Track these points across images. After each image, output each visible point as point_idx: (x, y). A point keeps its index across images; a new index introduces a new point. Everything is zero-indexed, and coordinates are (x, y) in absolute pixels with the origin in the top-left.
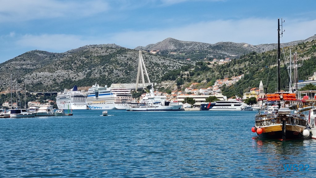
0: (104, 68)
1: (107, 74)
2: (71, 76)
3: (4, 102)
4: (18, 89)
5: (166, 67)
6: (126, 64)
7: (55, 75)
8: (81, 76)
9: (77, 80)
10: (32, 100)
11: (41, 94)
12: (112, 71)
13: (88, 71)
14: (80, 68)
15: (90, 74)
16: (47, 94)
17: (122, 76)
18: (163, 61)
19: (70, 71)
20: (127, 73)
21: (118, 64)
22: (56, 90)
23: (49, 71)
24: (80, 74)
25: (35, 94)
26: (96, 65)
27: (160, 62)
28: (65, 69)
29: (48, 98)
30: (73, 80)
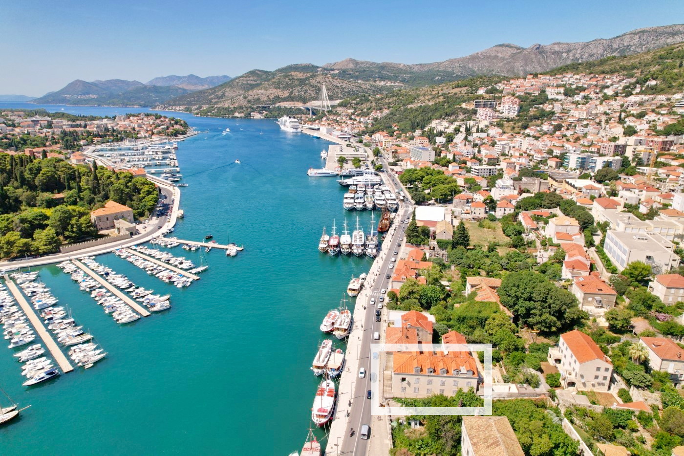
0: (301, 89)
2: (280, 93)
3: (235, 112)
4: (244, 103)
5: (343, 89)
6: (316, 86)
7: (268, 92)
9: (283, 97)
10: (254, 112)
11: (259, 107)
12: (306, 92)
13: (291, 90)
14: (285, 88)
15: (291, 93)
16: (263, 107)
17: (313, 95)
18: (341, 84)
19: (279, 90)
20: (316, 93)
21: (311, 86)
22: (269, 104)
23: (265, 90)
24: (285, 92)
25: (255, 106)
26: (296, 86)
27: (339, 85)
28: (275, 88)
29: (264, 110)
30: (281, 97)
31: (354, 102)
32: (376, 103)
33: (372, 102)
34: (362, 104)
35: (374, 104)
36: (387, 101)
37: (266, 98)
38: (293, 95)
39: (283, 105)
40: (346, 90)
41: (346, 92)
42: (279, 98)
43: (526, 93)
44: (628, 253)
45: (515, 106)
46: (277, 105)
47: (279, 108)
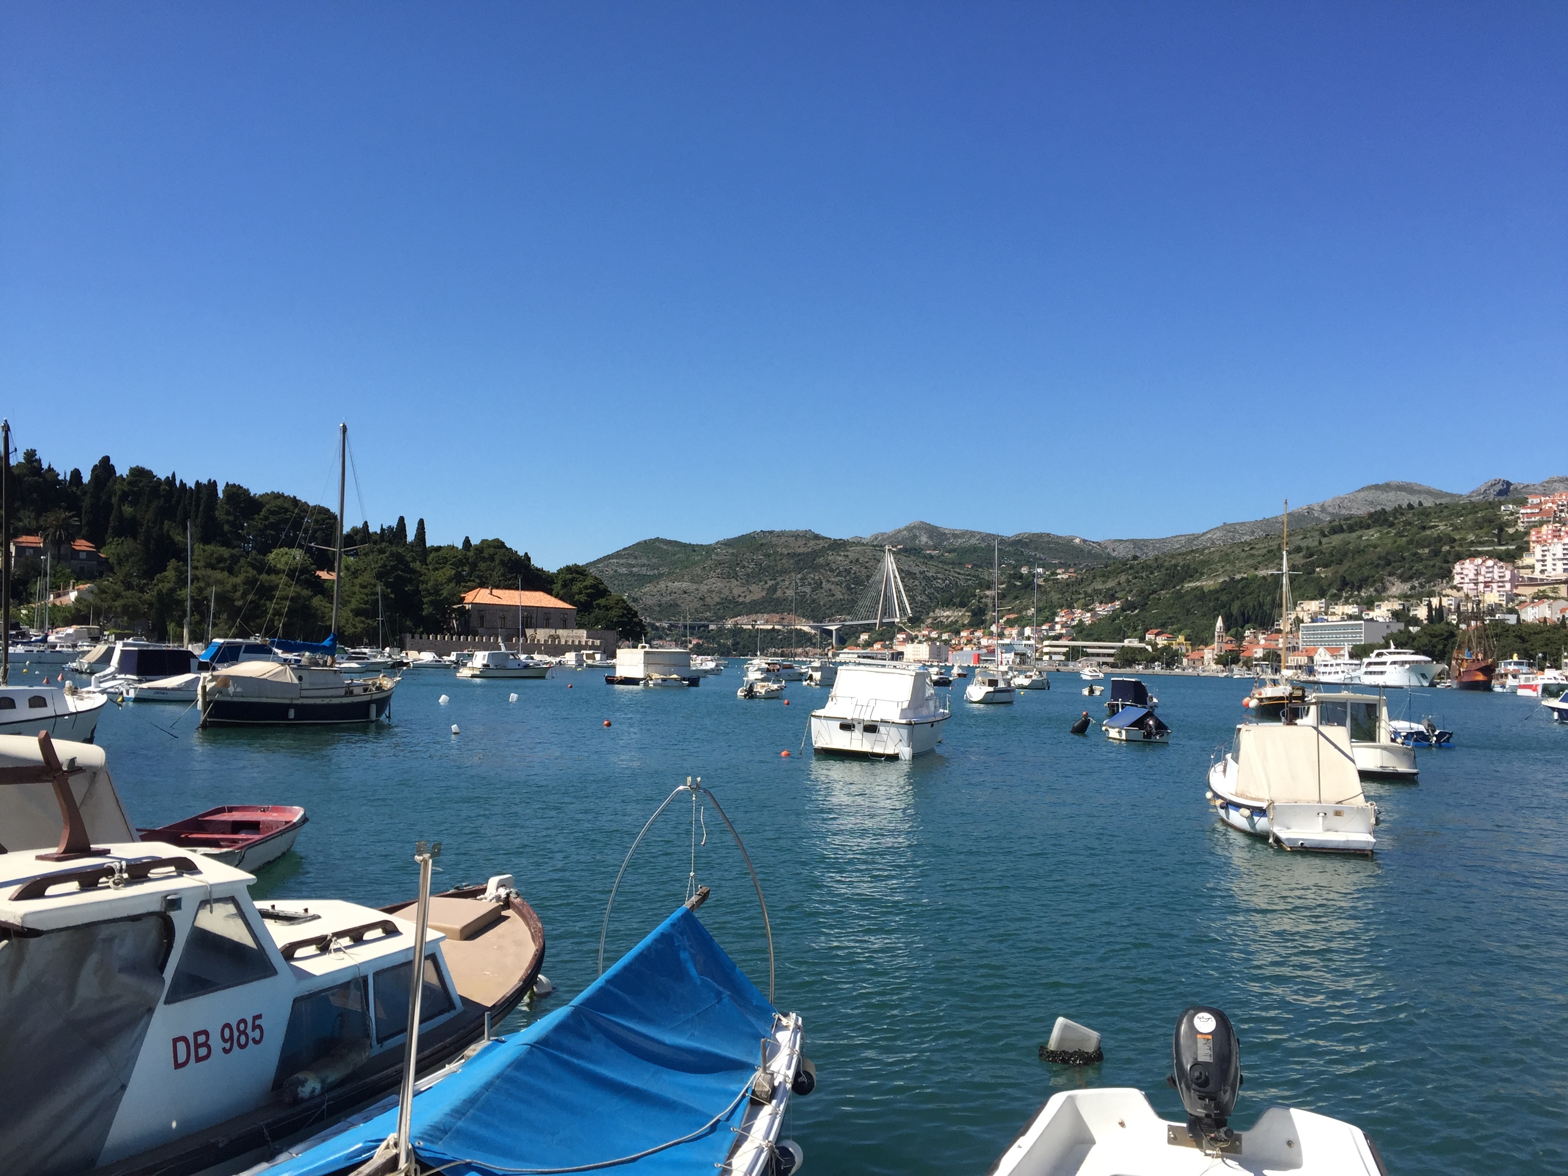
0: (802, 579)
1: (808, 590)
2: (736, 592)
6: (848, 572)
7: (704, 588)
8: (757, 592)
9: (748, 600)
12: (819, 585)
13: (770, 583)
14: (750, 578)
15: (773, 589)
17: (839, 596)
19: (734, 582)
20: (849, 588)
21: (832, 570)
22: (706, 619)
23: (692, 581)
24: (753, 587)
26: (784, 572)
27: (916, 570)
28: (721, 576)
30: (741, 599)
38: (779, 593)
39: (745, 623)
42: (737, 604)
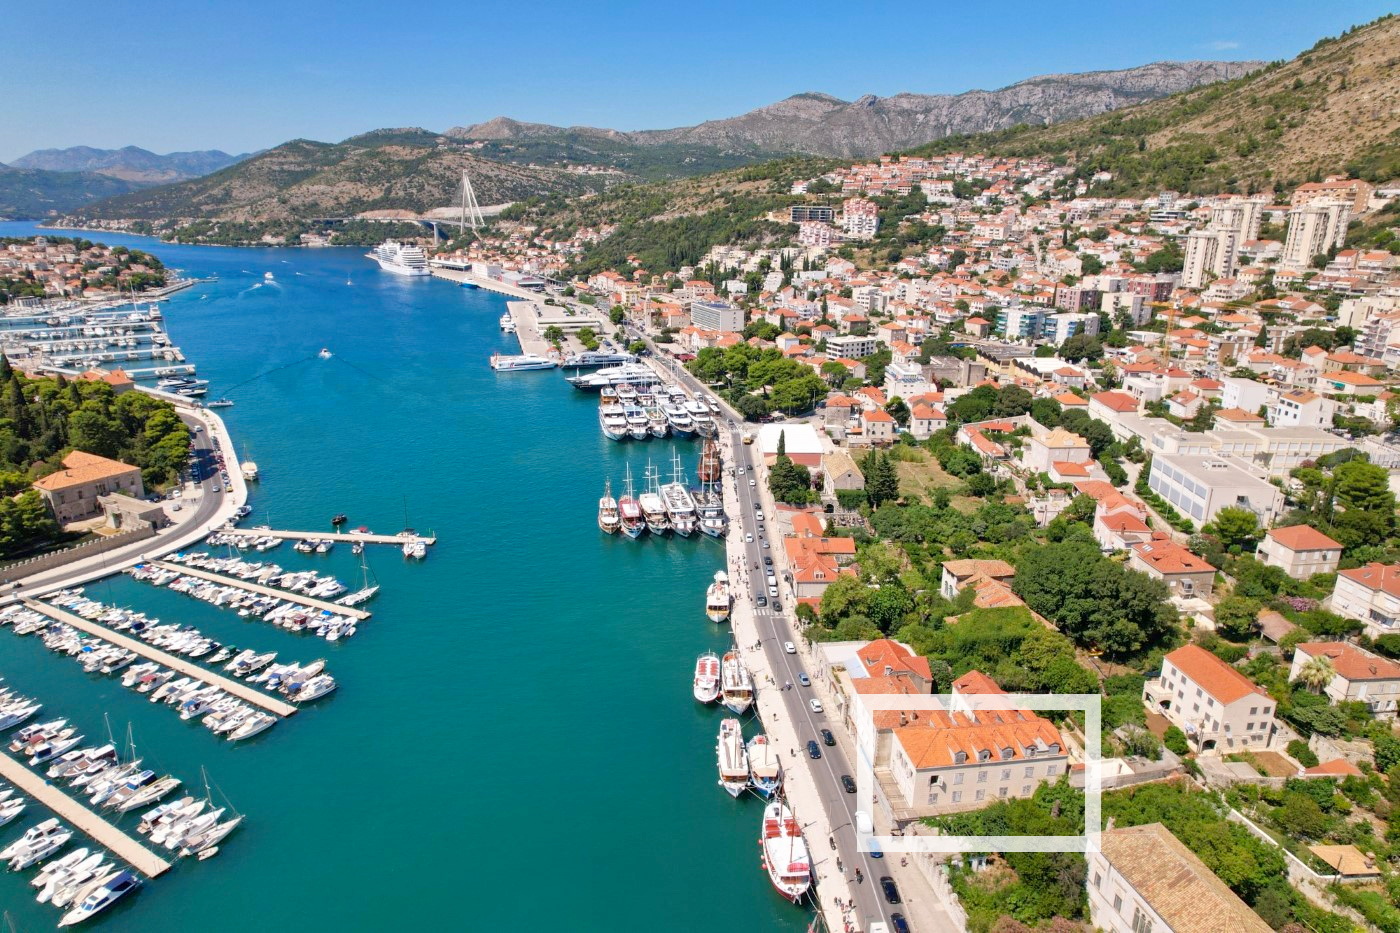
0: (410, 182)
1: (415, 191)
2: (362, 192)
3: (263, 234)
4: (283, 214)
5: (501, 182)
6: (443, 177)
7: (336, 190)
8: (377, 193)
9: (370, 199)
10: (307, 232)
11: (319, 222)
12: (421, 188)
13: (387, 185)
14: (373, 181)
15: (389, 190)
16: (328, 222)
17: (437, 195)
18: (497, 172)
19: (359, 184)
20: (445, 190)
21: (431, 175)
22: (340, 215)
23: (328, 183)
24: (375, 189)
25: (309, 221)
26: (397, 176)
27: (491, 174)
28: (351, 180)
29: (331, 228)
30: (365, 199)
31: (534, 209)
32: (583, 212)
33: (573, 211)
34: (552, 214)
35: (578, 214)
36: (605, 207)
37: (332, 203)
38: (393, 195)
39: (371, 216)
40: (508, 184)
41: (508, 189)
42: (363, 203)
43: (886, 192)
44: (1207, 496)
45: (871, 217)
46: (359, 217)
47: (364, 224)
